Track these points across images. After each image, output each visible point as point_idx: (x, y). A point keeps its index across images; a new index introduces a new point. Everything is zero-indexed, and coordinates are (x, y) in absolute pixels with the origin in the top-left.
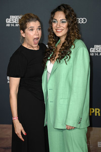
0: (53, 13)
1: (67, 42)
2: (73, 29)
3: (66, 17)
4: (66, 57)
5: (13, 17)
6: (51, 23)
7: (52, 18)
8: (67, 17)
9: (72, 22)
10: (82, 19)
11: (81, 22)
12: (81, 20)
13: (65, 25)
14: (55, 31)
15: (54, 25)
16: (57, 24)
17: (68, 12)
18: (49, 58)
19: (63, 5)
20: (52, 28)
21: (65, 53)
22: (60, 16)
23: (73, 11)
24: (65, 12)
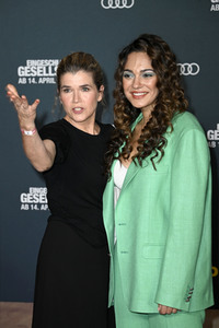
0: (124, 56)
1: (155, 120)
2: (168, 90)
3: (153, 65)
4: (153, 154)
5: (33, 62)
6: (119, 78)
7: (122, 68)
8: (155, 65)
9: (167, 75)
10: (190, 66)
11: (186, 72)
12: (186, 67)
13: (151, 81)
14: (128, 95)
15: (128, 83)
16: (134, 81)
17: (156, 52)
18: (117, 155)
19: (144, 38)
20: (122, 90)
21: (152, 143)
22: (139, 63)
23: (167, 48)
24: (150, 54)
